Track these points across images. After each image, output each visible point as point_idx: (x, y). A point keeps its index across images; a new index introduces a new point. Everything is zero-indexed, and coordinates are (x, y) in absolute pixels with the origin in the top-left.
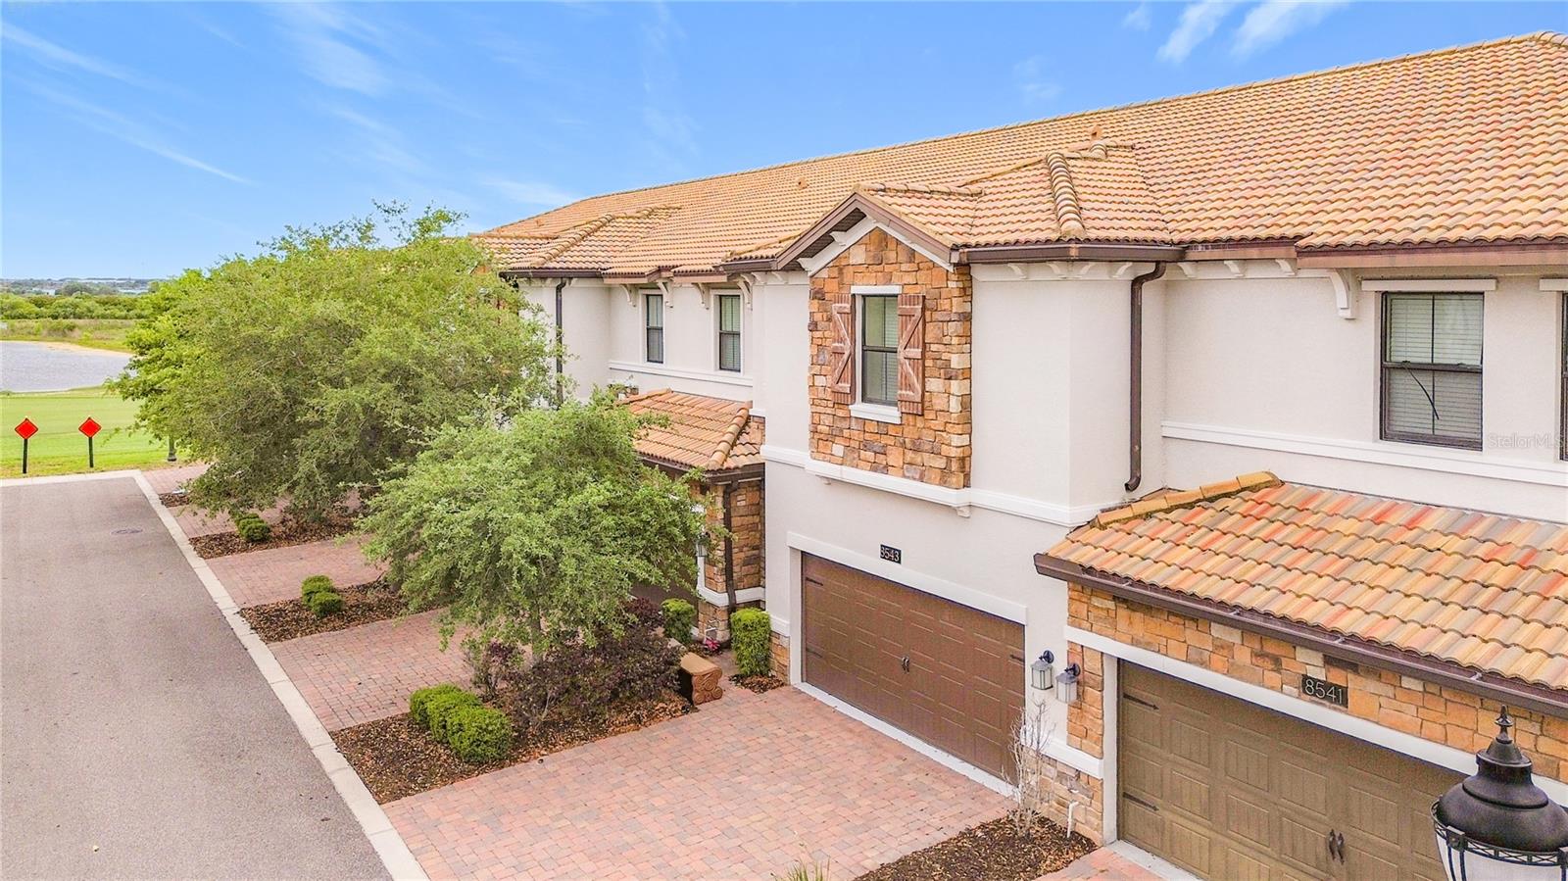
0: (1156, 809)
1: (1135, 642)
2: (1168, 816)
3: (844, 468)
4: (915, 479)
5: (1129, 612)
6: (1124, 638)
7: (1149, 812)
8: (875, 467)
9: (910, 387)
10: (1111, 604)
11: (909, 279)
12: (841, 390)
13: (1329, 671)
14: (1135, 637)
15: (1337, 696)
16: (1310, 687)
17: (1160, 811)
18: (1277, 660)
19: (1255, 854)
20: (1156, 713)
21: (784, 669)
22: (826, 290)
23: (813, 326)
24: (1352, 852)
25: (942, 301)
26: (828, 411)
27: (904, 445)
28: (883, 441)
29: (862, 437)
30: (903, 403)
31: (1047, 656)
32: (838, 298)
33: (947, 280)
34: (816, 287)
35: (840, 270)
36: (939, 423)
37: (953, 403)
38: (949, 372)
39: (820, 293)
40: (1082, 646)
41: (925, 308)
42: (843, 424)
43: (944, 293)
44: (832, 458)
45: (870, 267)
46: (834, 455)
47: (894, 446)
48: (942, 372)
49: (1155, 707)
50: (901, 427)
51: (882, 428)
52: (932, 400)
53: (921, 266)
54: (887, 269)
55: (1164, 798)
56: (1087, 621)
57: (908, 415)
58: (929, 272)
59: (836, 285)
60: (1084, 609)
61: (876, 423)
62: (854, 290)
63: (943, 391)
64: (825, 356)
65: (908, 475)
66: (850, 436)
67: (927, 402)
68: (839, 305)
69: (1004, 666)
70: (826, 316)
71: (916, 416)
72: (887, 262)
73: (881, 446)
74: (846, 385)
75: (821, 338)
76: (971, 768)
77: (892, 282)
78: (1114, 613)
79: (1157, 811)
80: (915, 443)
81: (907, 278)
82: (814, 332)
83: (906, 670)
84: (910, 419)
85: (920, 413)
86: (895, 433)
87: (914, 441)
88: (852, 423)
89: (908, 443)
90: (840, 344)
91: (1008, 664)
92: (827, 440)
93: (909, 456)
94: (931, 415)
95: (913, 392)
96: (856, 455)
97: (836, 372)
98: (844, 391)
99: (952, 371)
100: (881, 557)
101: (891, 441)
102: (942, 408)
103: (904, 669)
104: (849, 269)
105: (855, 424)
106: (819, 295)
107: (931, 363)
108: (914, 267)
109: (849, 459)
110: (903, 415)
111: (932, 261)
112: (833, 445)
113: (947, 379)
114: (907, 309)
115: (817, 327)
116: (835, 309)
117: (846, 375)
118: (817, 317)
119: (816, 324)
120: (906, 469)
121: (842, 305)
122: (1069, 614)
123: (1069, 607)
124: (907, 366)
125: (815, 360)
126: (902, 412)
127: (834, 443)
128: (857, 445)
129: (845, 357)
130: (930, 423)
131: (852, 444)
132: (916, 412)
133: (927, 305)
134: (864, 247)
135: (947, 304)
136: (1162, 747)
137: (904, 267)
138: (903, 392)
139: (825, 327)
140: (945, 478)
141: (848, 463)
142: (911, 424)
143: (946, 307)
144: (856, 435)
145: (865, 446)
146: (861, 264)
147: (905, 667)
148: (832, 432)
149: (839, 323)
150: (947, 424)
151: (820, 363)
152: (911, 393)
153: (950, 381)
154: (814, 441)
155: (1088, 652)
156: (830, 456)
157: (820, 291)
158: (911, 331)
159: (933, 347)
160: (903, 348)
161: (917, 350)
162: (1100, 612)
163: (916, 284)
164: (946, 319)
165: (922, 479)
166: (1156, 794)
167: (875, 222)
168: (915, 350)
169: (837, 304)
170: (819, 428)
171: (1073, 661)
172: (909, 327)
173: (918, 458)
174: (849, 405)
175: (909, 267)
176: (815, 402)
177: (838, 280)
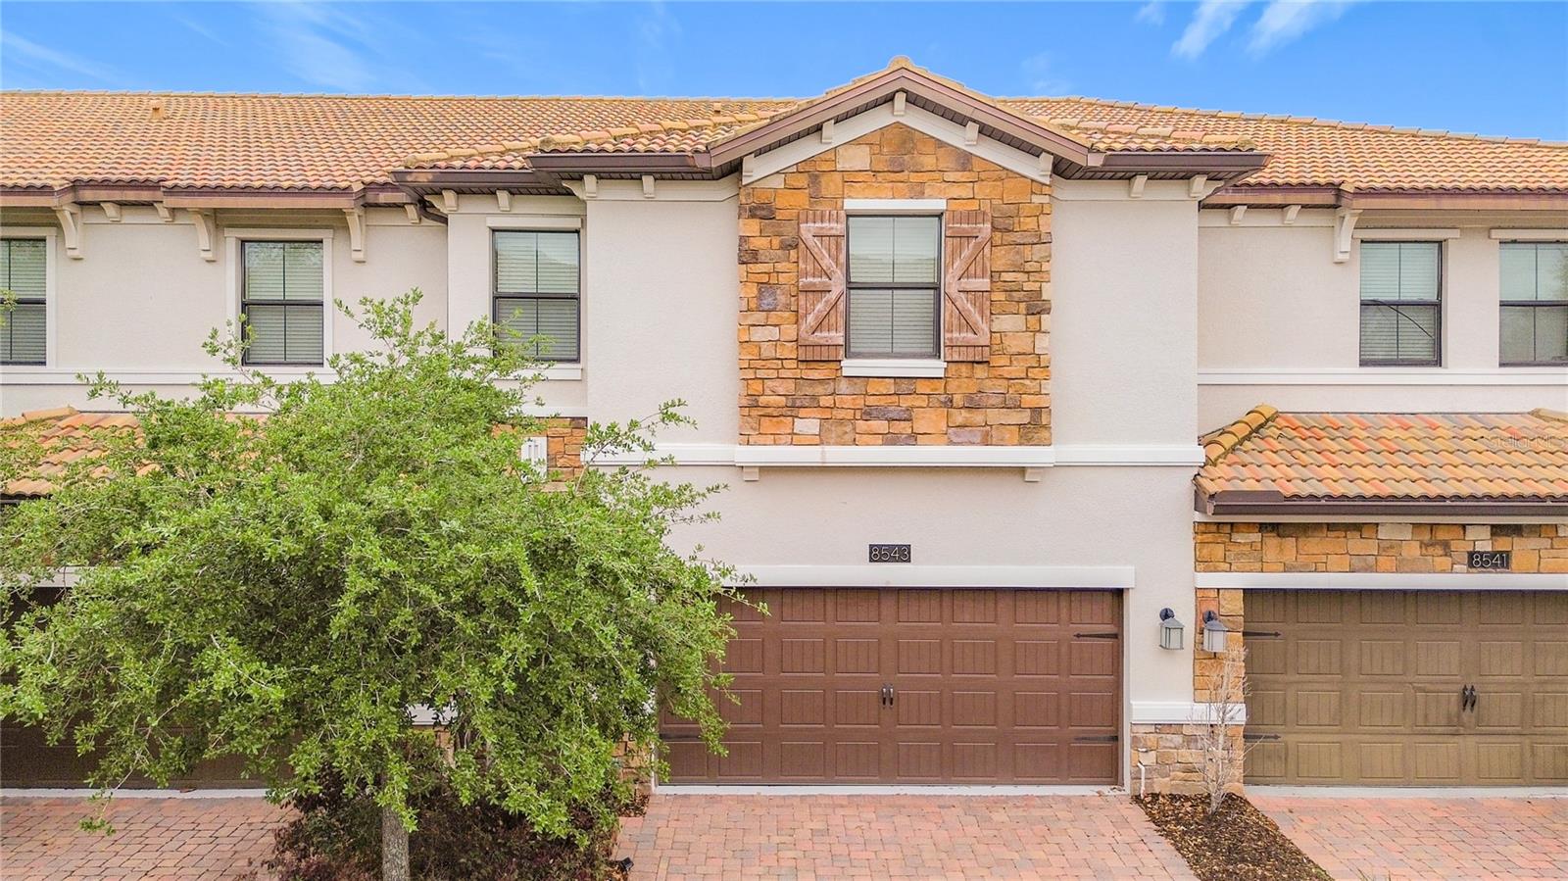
0: (1276, 737)
1: (1287, 569)
2: (1292, 739)
3: (827, 448)
4: (972, 443)
5: (1279, 539)
6: (1275, 567)
7: (1270, 744)
8: (891, 439)
9: (970, 328)
10: (1256, 537)
11: (964, 191)
12: (822, 342)
13: (1496, 541)
14: (1287, 562)
15: (1500, 561)
16: (1475, 560)
17: (1283, 737)
18: (1446, 545)
19: (1385, 738)
20: (1277, 641)
21: (638, 774)
22: (778, 204)
23: (748, 256)
24: (1483, 699)
25: (1022, 219)
26: (784, 374)
27: (949, 403)
28: (906, 402)
29: (860, 402)
30: (954, 348)
31: (1166, 615)
32: (811, 217)
33: (1033, 193)
34: (753, 201)
35: (817, 176)
36: (1017, 369)
37: (1042, 343)
38: (1037, 307)
39: (764, 209)
40: (1218, 589)
41: (994, 229)
42: (819, 389)
43: (1026, 210)
44: (794, 438)
45: (878, 174)
46: (796, 434)
47: (928, 406)
48: (1023, 306)
49: (1277, 634)
50: (943, 381)
51: (904, 386)
52: (1006, 342)
53: (983, 176)
54: (914, 178)
55: (1284, 723)
56: (1225, 562)
57: (960, 364)
58: (999, 183)
59: (801, 199)
60: (1219, 550)
61: (893, 380)
62: (850, 204)
63: (1024, 329)
64: (778, 297)
65: (959, 440)
66: (835, 403)
67: (995, 347)
68: (816, 225)
69: (1064, 649)
70: (781, 242)
71: (975, 365)
72: (915, 169)
73: (901, 410)
74: (833, 334)
75: (765, 273)
76: (1012, 788)
77: (926, 195)
78: (1259, 545)
79: (1279, 739)
80: (972, 399)
81: (956, 192)
82: (749, 265)
83: (888, 703)
84: (964, 368)
85: (985, 360)
86: (932, 390)
87: (969, 397)
88: (841, 386)
89: (958, 400)
90: (820, 279)
91: (1070, 646)
92: (780, 416)
93: (959, 417)
94: (1004, 361)
95: (975, 333)
96: (848, 429)
97: (810, 318)
98: (830, 342)
99: (1044, 305)
100: (871, 560)
101: (922, 401)
102: (1022, 351)
103: (884, 703)
104: (837, 177)
105: (845, 386)
106: (764, 213)
107: (1002, 296)
108: (972, 176)
109: (833, 435)
110: (950, 364)
111: (1007, 170)
112: (796, 420)
113: (1033, 314)
114: (964, 229)
115: (758, 257)
116: (807, 230)
117: (832, 321)
118: (759, 243)
119: (755, 253)
120: (954, 434)
121: (824, 225)
122: (1196, 560)
123: (1198, 553)
124: (963, 302)
125: (753, 305)
126: (948, 362)
127: (797, 417)
128: (849, 415)
129: (833, 296)
130: (1000, 371)
131: (840, 414)
132: (977, 359)
133: (996, 225)
134: (867, 148)
135: (1031, 224)
136: (1286, 673)
137: (950, 176)
138: (956, 335)
139: (779, 257)
140: (1030, 435)
141: (832, 441)
142: (964, 375)
143: (1030, 227)
144: (848, 401)
145: (868, 414)
146: (860, 171)
147: (886, 700)
148: (794, 401)
149: (816, 250)
150: (1030, 370)
151: (766, 308)
152: (970, 335)
153: (1038, 316)
154: (749, 419)
155: (1227, 594)
156: (790, 437)
157: (765, 206)
158: (971, 256)
159: (1006, 277)
160: (957, 279)
161: (981, 280)
162: (1242, 548)
163: (974, 198)
164: (1030, 241)
165: (986, 441)
166: (1278, 723)
167: (897, 116)
168: (977, 280)
169: (812, 225)
170: (762, 400)
171: (1205, 609)
172: (966, 253)
173: (978, 417)
174: (840, 361)
175: (962, 177)
176: (754, 364)
177: (807, 191)
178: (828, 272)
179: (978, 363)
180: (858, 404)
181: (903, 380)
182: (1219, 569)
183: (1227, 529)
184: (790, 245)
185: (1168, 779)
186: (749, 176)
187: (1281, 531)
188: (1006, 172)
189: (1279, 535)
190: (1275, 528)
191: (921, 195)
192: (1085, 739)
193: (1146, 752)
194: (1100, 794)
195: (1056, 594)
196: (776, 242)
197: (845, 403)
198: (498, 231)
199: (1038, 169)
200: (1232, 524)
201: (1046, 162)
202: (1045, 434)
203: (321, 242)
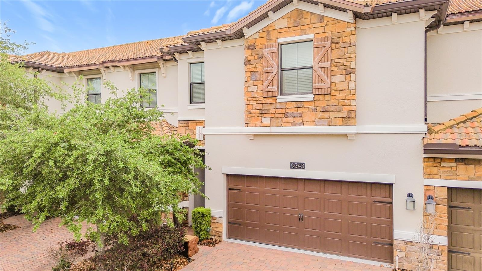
0: (469, 254)
1: (470, 179)
2: (478, 255)
3: (272, 128)
4: (324, 125)
5: (466, 166)
7: (465, 257)
8: (294, 124)
9: (323, 81)
10: (454, 164)
11: (321, 30)
12: (270, 90)
14: (470, 176)
17: (472, 254)
20: (469, 211)
21: (219, 234)
22: (257, 44)
23: (248, 63)
25: (343, 38)
26: (259, 102)
27: (316, 110)
28: (300, 110)
29: (284, 111)
30: (317, 90)
31: (410, 195)
32: (267, 46)
33: (347, 27)
34: (250, 43)
35: (269, 32)
36: (342, 96)
37: (352, 85)
38: (349, 71)
39: (252, 46)
40: (435, 186)
41: (332, 43)
42: (270, 107)
43: (345, 34)
44: (262, 125)
45: (290, 28)
46: (262, 123)
47: (308, 112)
48: (344, 71)
49: (469, 208)
50: (313, 102)
51: (299, 105)
52: (337, 86)
53: (328, 23)
54: (303, 28)
55: (473, 248)
56: (438, 175)
57: (319, 95)
58: (334, 25)
59: (264, 41)
60: (435, 170)
61: (295, 102)
62: (280, 40)
63: (345, 80)
64: (257, 76)
65: (319, 124)
66: (275, 112)
67: (333, 88)
68: (268, 49)
69: (369, 206)
70: (258, 57)
71: (325, 95)
72: (302, 25)
73: (298, 113)
74: (274, 87)
75: (253, 68)
76: (347, 258)
77: (307, 33)
78: (456, 168)
79: (470, 255)
80: (324, 108)
81: (318, 30)
82: (248, 66)
83: (301, 220)
84: (321, 97)
85: (328, 93)
86: (309, 106)
87: (323, 107)
88: (277, 106)
89: (319, 109)
90: (269, 68)
91: (371, 205)
92: (258, 117)
93: (320, 115)
94: (336, 93)
95: (325, 83)
96: (280, 120)
97: (266, 82)
98: (273, 90)
99: (352, 70)
100: (291, 168)
101: (306, 110)
102: (344, 89)
103: (300, 220)
104: (276, 31)
105: (279, 106)
106: (252, 47)
107: (336, 68)
108: (324, 24)
109: (275, 123)
110: (315, 96)
111: (338, 20)
112: (263, 118)
113: (348, 74)
114: (320, 44)
115: (251, 63)
116: (265, 51)
117: (274, 82)
118: (250, 58)
119: (249, 61)
120: (317, 121)
121: (271, 49)
122: (424, 174)
123: (424, 170)
124: (320, 72)
125: (249, 79)
126: (315, 95)
127: (263, 117)
128: (280, 115)
129: (273, 74)
130: (335, 97)
131: (277, 115)
132: (325, 93)
133: (333, 41)
134: (286, 19)
135: (347, 39)
136: (474, 225)
137: (315, 25)
138: (317, 84)
139: (257, 62)
140: (347, 122)
141: (274, 125)
142: (321, 99)
143: (346, 40)
144: (280, 111)
145: (287, 115)
146: (284, 28)
147: (301, 219)
148: (262, 112)
149: (268, 58)
150: (347, 96)
151: (253, 80)
152: (323, 84)
153: (350, 75)
154: (248, 118)
155: (439, 189)
156: (261, 124)
157: (252, 45)
158: (323, 54)
159: (337, 61)
160: (317, 63)
161: (327, 63)
162: (446, 169)
163: (325, 32)
164: (346, 46)
165: (329, 124)
166: (470, 247)
167: (296, 6)
168: (325, 63)
169: (267, 49)
170: (252, 112)
171: (428, 194)
172: (321, 53)
173: (326, 115)
174: (276, 97)
175: (320, 25)
176: (249, 99)
177: (266, 38)
178: (272, 65)
179: (326, 94)
180: (283, 112)
181: (299, 102)
182: (435, 178)
183: (439, 160)
184: (260, 57)
185: (411, 264)
186: (247, 35)
187: (466, 162)
188: (337, 20)
189: (465, 164)
190: (463, 160)
191: (305, 34)
192: (378, 243)
193: (400, 251)
194: (381, 266)
195: (365, 184)
196: (256, 57)
197: (279, 112)
198: (191, 64)
199: (348, 17)
200: (441, 158)
201: (350, 14)
202: (353, 121)
203: (156, 72)
